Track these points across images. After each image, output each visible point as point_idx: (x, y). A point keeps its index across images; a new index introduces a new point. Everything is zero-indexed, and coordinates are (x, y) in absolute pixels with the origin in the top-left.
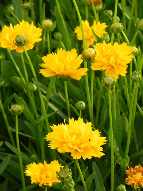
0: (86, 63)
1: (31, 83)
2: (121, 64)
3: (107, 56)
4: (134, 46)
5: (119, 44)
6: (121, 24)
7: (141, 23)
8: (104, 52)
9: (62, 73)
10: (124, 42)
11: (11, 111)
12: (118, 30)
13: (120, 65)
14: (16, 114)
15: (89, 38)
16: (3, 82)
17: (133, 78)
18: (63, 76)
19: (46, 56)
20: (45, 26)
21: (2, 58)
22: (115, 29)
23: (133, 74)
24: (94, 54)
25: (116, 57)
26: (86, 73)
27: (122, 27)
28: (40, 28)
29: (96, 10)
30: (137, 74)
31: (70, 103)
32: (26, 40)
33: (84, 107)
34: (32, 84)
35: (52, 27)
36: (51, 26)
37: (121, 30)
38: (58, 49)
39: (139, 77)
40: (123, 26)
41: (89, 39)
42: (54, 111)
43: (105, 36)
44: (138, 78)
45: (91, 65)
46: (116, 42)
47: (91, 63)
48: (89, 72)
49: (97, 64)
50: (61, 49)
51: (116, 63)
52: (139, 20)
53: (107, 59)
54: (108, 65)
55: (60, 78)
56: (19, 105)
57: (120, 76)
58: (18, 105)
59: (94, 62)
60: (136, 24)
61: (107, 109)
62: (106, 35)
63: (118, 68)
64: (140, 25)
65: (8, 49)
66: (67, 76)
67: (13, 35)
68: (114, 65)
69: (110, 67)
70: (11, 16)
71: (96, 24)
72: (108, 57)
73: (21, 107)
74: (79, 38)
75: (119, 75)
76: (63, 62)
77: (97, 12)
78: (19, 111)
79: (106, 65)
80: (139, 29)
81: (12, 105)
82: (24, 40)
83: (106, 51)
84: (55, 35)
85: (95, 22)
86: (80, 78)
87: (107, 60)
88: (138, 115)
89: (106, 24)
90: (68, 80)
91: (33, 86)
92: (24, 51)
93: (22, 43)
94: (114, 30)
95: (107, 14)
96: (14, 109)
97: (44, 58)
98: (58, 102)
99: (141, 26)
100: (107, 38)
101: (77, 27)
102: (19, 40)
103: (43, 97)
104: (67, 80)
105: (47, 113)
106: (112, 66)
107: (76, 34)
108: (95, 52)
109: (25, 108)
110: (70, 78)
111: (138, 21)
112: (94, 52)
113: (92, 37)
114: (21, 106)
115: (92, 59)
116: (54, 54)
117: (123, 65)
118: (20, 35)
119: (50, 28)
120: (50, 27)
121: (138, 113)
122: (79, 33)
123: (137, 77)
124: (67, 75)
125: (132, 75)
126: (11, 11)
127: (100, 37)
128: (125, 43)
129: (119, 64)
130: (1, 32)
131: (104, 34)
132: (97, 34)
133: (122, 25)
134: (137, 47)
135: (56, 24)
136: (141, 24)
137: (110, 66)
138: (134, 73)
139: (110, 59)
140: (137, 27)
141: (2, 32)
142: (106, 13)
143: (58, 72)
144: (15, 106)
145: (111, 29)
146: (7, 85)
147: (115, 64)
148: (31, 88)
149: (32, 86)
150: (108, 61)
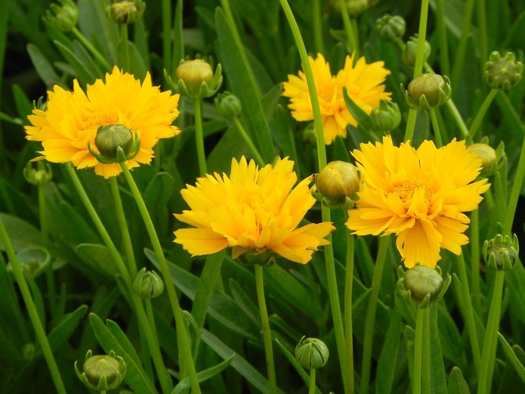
0: (326, 211)
1: (145, 269)
2: (447, 215)
3: (398, 185)
4: (484, 143)
5: (438, 147)
6: (444, 78)
7: (504, 66)
8: (390, 174)
9: (249, 241)
10: (455, 139)
11: (84, 379)
12: (434, 98)
13: (443, 216)
14: (102, 389)
15: (330, 113)
16: (48, 258)
17: (492, 257)
18: (252, 249)
19: (195, 186)
20: (187, 82)
21: (44, 177)
22: (423, 95)
23: (491, 243)
24: (355, 181)
25: (432, 191)
26: (326, 238)
27: (445, 88)
28: (173, 94)
29: (348, 10)
30: (503, 243)
31: (273, 327)
32: (131, 140)
33: (326, 360)
34: (149, 272)
35: (209, 83)
36: (206, 81)
37: (443, 98)
38: (234, 160)
39: (513, 255)
40: (449, 86)
41: (333, 117)
42: (220, 360)
43: (386, 110)
44: (508, 257)
45: (348, 217)
46: (429, 140)
47: (346, 210)
48: (339, 235)
49: (366, 214)
50: (243, 159)
51: (429, 209)
52: (499, 56)
53: (401, 198)
54: (404, 216)
55: (243, 259)
56: (112, 355)
57: (445, 252)
58: (107, 357)
59: (355, 207)
60: (490, 68)
61: (397, 351)
62: (389, 107)
63: (439, 228)
64: (500, 73)
65: (69, 165)
66: (265, 250)
67: (85, 119)
68: (423, 217)
69: (411, 224)
70: (70, 35)
71: (354, 67)
72: (403, 189)
73: (116, 362)
74: (300, 116)
75: (441, 249)
76: (249, 203)
77: (352, 17)
78: (111, 379)
79: (398, 217)
80: (500, 87)
81: (89, 357)
82: (125, 142)
83: (396, 171)
84: (220, 101)
85: (349, 61)
86: (310, 258)
87: (400, 201)
88: (501, 368)
89: (386, 67)
90: (268, 263)
91: (152, 280)
92: (122, 171)
93: (120, 152)
94: (421, 98)
95: (388, 28)
96: (94, 373)
97: (189, 193)
98: (231, 325)
99: (506, 74)
100: (391, 113)
101: (291, 77)
102: (108, 142)
103: (185, 315)
104: (266, 262)
105: (198, 369)
106: (416, 219)
107: (287, 101)
108: (359, 172)
109: (130, 365)
110: (275, 255)
111: (496, 59)
112: (355, 175)
113: (340, 110)
114: (118, 359)
115: (348, 199)
116: (222, 176)
117: (454, 217)
118: (110, 126)
119: (204, 87)
120: (204, 83)
121: (500, 361)
122: (299, 97)
123: (505, 256)
124: (265, 247)
125: (489, 249)
126: (68, 21)
127: (368, 109)
128: (458, 140)
129: (442, 213)
130: (44, 106)
131: (382, 103)
132: (358, 103)
133: (446, 81)
134: (494, 146)
135: (224, 74)
136: (504, 70)
137: (409, 218)
138: (493, 240)
139: (409, 196)
140: (491, 80)
141: (46, 109)
142: (383, 25)
143: (237, 239)
144: (97, 360)
145: (410, 95)
146: (59, 264)
147: (429, 214)
148: (146, 288)
149: (148, 279)
150: (404, 202)
